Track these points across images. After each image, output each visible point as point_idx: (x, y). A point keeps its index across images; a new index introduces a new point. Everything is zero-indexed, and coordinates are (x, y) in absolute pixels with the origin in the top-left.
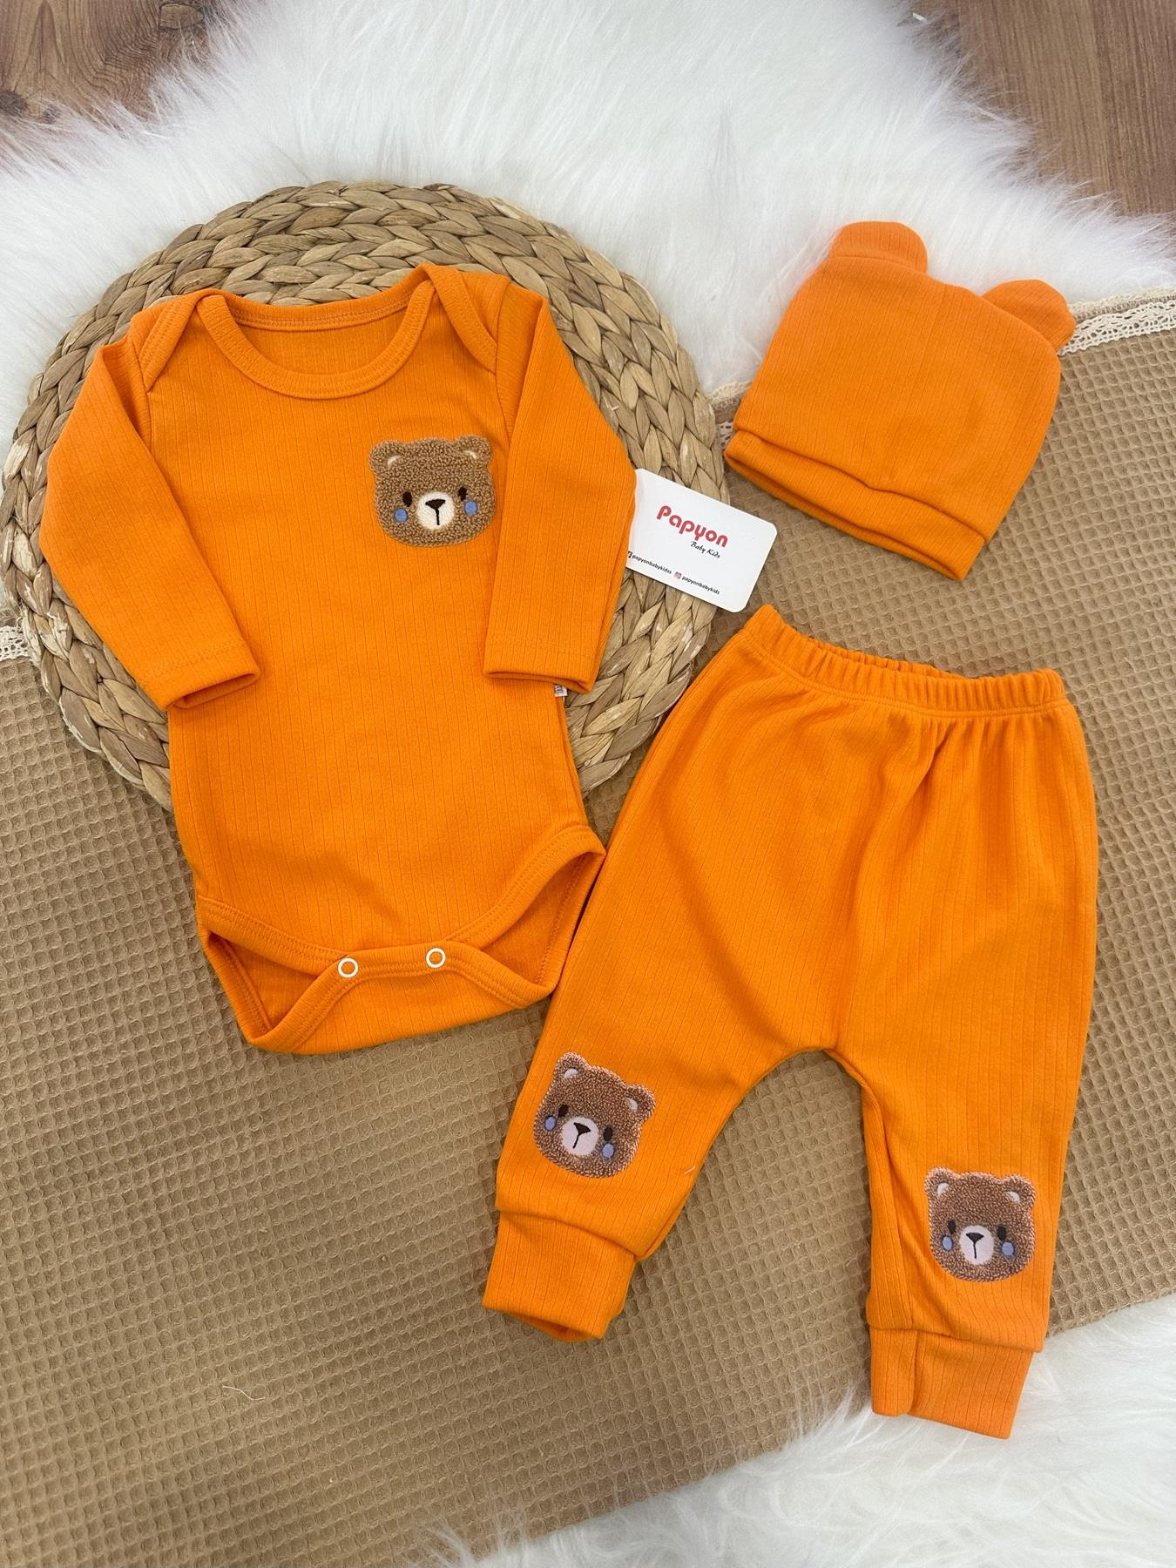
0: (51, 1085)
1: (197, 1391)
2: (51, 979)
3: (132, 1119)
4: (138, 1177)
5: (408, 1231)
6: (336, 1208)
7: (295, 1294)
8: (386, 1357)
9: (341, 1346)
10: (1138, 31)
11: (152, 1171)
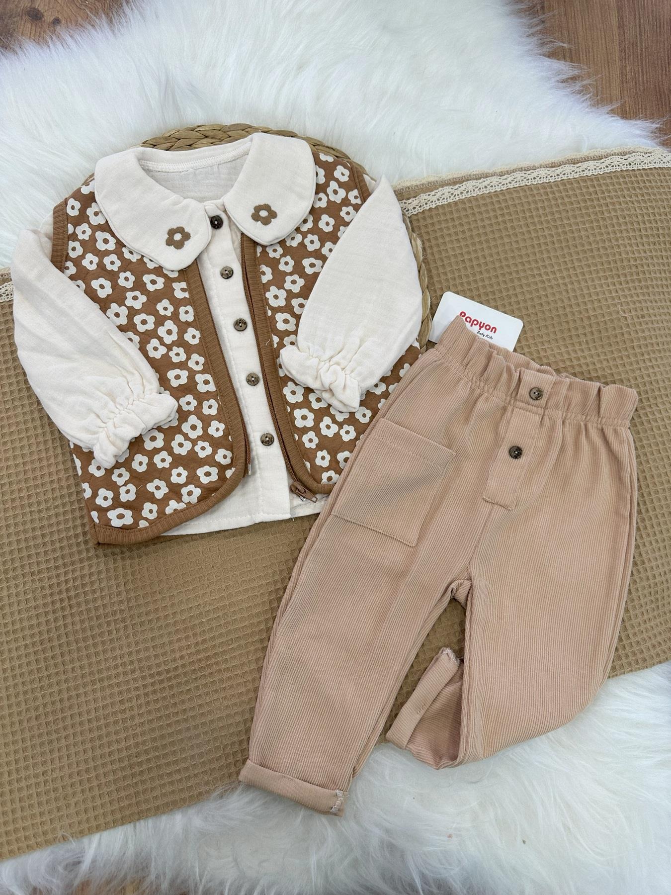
0: (16, 525)
1: (80, 691)
2: (20, 468)
3: (58, 545)
4: (58, 576)
5: (201, 613)
6: (163, 599)
7: (137, 643)
8: (183, 681)
9: (159, 674)
10: (641, 16)
11: (66, 573)
